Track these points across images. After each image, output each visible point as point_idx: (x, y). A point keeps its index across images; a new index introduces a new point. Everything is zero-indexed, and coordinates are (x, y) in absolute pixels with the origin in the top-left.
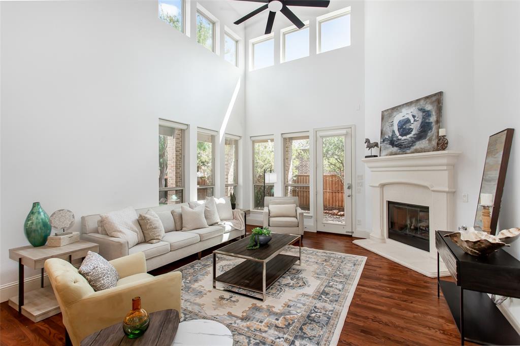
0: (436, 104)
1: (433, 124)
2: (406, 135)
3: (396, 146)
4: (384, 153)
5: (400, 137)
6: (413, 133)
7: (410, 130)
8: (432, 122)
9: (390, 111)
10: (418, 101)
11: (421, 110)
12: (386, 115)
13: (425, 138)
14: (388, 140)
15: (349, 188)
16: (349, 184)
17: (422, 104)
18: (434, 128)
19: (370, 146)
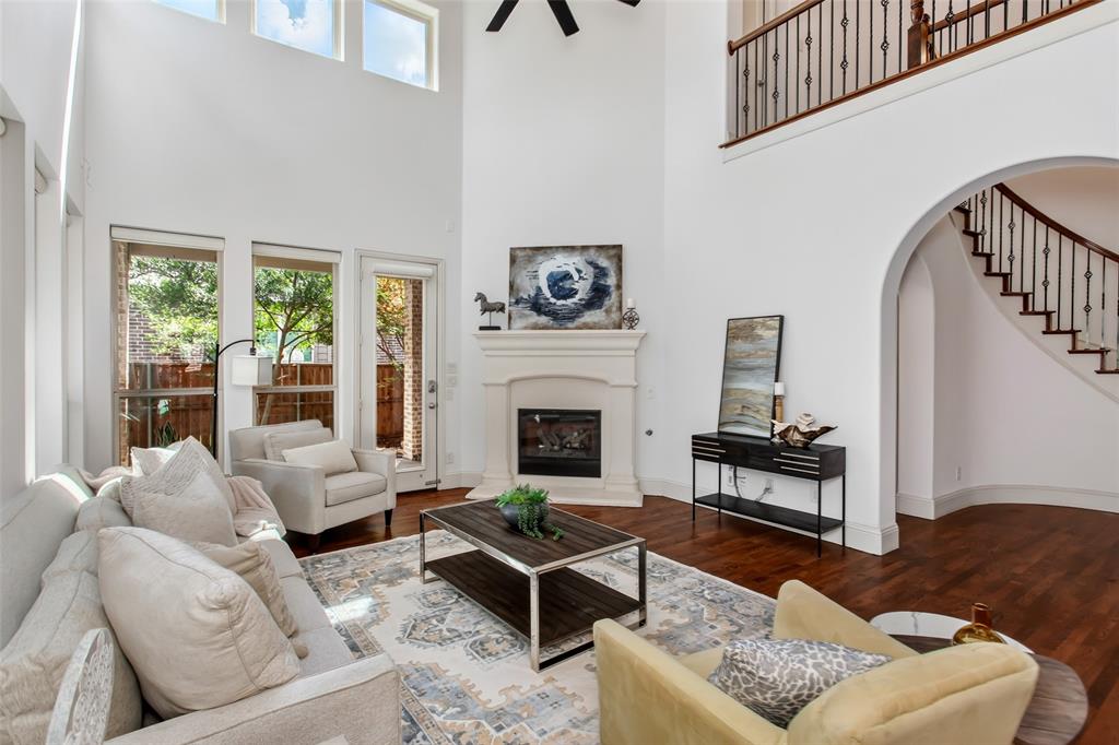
0: (615, 260)
1: (612, 289)
2: (565, 297)
3: (546, 314)
4: (518, 323)
5: (553, 300)
6: (578, 297)
7: (572, 293)
8: (609, 287)
9: (530, 253)
10: (585, 248)
11: (591, 263)
12: (521, 258)
13: (600, 307)
14: (527, 301)
15: (432, 391)
16: (431, 382)
17: (592, 254)
18: (614, 295)
19: (488, 308)
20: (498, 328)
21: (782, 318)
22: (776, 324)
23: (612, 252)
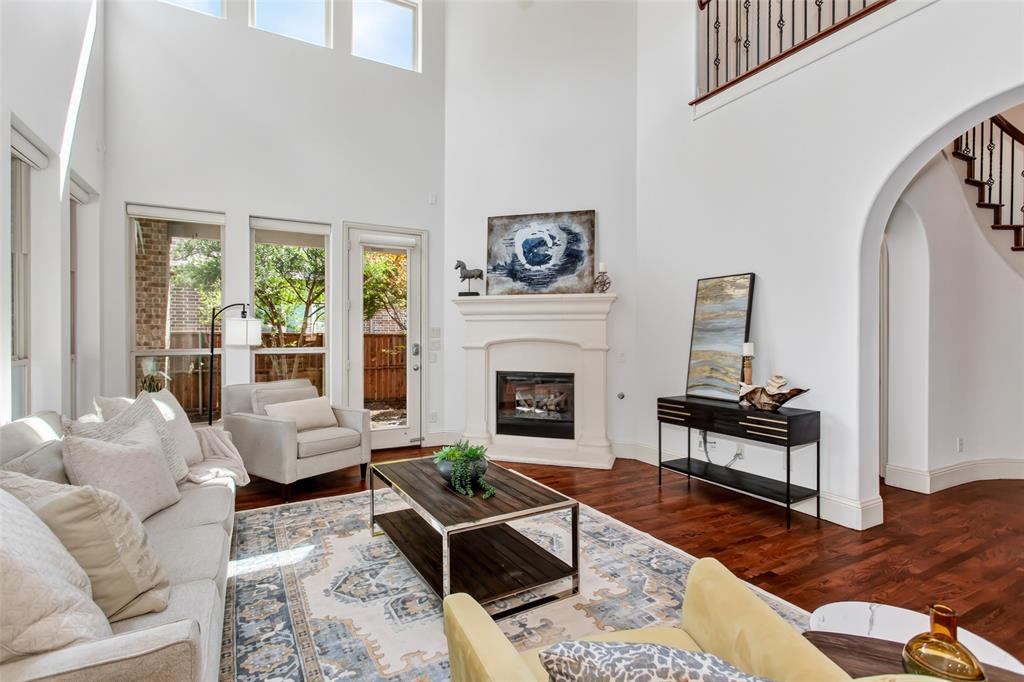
0: (588, 225)
1: (585, 254)
2: (539, 263)
3: (521, 280)
4: (496, 289)
5: (528, 266)
6: (552, 262)
7: (546, 259)
8: (582, 252)
9: (506, 221)
10: (558, 215)
11: (564, 230)
12: (497, 226)
13: (573, 272)
14: (503, 268)
15: (416, 353)
16: (416, 346)
17: (566, 221)
18: (586, 260)
19: (467, 275)
20: (477, 294)
21: (753, 277)
22: (746, 282)
23: (585, 218)
